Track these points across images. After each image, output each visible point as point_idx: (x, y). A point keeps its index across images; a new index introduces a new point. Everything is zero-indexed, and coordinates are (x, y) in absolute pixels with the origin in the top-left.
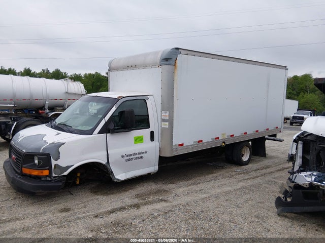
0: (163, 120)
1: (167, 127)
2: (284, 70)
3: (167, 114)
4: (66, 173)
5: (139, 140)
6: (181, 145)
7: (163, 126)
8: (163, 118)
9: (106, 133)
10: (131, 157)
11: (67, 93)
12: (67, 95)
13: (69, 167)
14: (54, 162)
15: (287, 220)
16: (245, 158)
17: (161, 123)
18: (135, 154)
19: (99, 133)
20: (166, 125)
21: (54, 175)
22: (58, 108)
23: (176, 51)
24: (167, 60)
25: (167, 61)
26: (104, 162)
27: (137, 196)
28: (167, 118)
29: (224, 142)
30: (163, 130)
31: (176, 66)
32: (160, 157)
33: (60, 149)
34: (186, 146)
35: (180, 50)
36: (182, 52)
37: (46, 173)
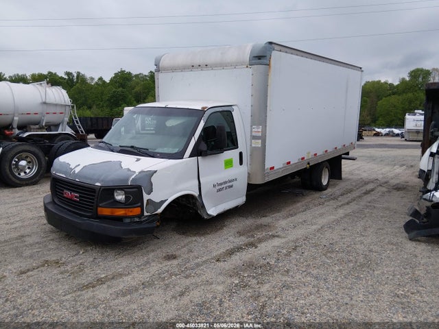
0: (254, 138)
1: (260, 146)
2: (360, 72)
3: (260, 130)
4: (160, 211)
5: (229, 164)
6: (272, 168)
7: (253, 145)
8: (254, 134)
9: (198, 156)
10: (222, 186)
11: (45, 103)
12: (45, 106)
13: (163, 202)
14: (146, 197)
15: (423, 244)
16: (325, 182)
17: (251, 142)
18: (225, 183)
19: (190, 156)
20: (258, 143)
21: (146, 214)
22: (32, 127)
23: (270, 46)
24: (259, 57)
25: (260, 59)
26: (196, 194)
27: (240, 234)
28: (260, 134)
29: (309, 164)
30: (253, 150)
31: (270, 67)
32: (249, 185)
33: (153, 179)
34: (278, 169)
35: (273, 45)
36: (276, 47)
37: (137, 211)
